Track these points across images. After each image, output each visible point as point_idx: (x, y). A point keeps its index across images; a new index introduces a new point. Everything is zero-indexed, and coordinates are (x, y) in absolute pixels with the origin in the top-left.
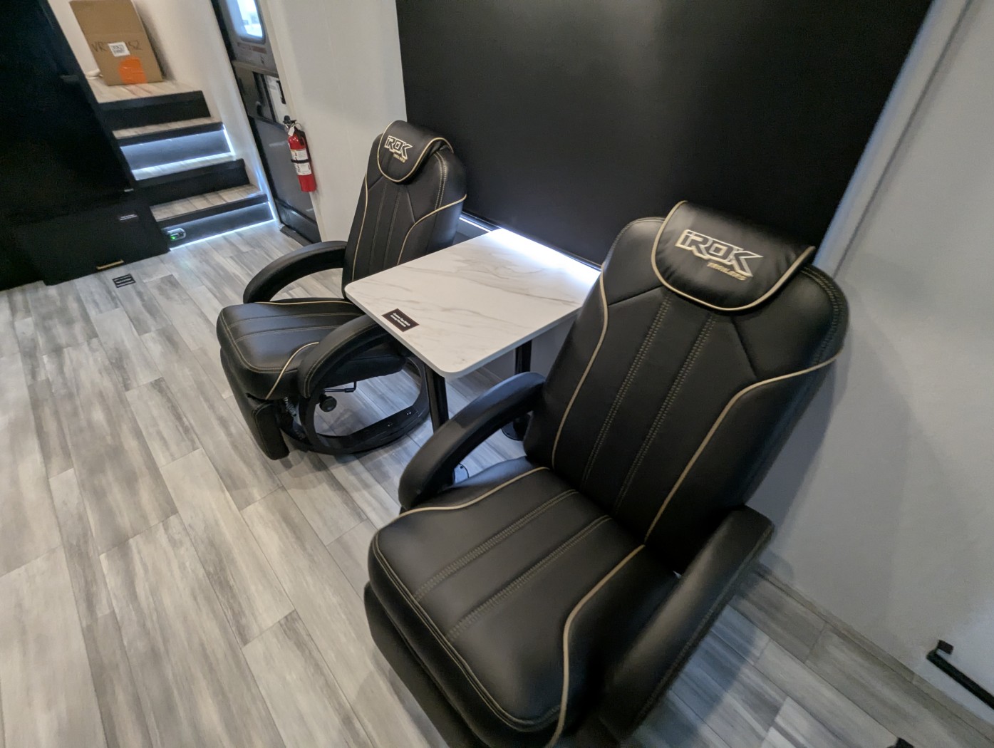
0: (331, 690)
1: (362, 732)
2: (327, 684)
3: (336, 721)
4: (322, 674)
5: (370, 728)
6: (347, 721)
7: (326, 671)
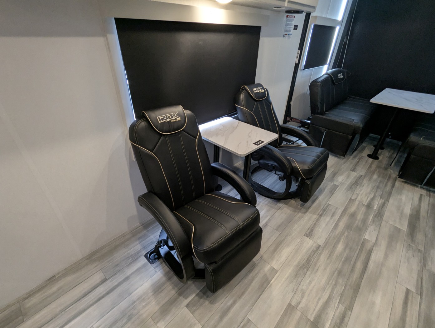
0: (317, 220)
1: (321, 212)
2: (317, 221)
3: (322, 218)
4: (315, 223)
5: (319, 211)
6: (321, 215)
7: (314, 222)
